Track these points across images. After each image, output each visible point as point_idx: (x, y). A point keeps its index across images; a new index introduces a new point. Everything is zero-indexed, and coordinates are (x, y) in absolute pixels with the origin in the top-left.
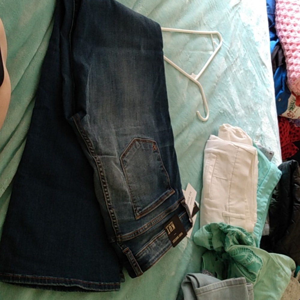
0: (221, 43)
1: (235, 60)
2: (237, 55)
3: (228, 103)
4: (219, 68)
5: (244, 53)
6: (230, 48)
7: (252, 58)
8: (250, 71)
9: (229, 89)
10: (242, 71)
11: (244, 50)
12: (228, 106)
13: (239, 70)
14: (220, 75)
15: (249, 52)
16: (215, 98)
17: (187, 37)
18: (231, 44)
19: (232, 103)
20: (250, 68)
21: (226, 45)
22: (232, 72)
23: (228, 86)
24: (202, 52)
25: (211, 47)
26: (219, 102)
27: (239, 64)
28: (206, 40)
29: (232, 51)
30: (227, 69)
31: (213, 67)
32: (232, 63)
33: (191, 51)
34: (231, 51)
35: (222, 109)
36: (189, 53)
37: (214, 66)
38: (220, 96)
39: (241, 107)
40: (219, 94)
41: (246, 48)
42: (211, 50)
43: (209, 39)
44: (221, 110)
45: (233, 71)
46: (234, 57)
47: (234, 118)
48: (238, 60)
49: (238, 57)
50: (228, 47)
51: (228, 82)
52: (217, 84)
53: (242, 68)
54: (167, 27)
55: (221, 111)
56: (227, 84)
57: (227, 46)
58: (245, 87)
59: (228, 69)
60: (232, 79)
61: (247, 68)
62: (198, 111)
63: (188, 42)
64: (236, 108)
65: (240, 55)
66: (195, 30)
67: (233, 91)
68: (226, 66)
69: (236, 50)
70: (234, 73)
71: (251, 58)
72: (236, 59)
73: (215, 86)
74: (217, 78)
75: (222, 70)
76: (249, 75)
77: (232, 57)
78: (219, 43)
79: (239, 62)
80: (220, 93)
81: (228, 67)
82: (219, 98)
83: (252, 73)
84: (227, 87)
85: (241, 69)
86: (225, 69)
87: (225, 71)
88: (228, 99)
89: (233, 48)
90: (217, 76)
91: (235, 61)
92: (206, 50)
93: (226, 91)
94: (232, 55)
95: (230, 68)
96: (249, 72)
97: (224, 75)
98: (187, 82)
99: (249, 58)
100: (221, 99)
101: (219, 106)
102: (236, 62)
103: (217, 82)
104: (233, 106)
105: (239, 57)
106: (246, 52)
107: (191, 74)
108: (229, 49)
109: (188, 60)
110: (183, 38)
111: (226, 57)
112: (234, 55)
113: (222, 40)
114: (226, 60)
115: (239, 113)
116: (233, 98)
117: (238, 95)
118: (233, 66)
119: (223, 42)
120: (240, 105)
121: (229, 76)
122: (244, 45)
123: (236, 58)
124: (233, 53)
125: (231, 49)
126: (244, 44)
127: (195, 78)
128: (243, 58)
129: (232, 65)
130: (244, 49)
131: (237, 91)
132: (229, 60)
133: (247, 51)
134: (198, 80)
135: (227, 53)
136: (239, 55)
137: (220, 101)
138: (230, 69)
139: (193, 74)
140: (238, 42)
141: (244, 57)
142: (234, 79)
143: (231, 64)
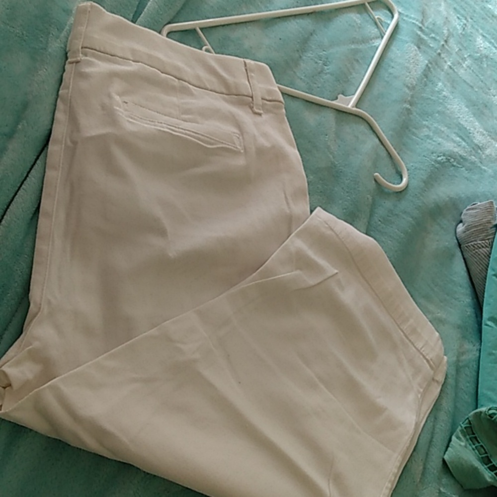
0: (396, 16)
1: (443, 43)
2: (445, 32)
3: (453, 136)
4: (408, 68)
5: (462, 23)
6: (422, 22)
7: (483, 29)
8: (487, 57)
9: (446, 107)
10: (468, 62)
11: (458, 18)
12: (454, 142)
13: (461, 61)
15: (472, 19)
16: (414, 134)
18: (423, 13)
19: (465, 134)
20: (484, 52)
21: (411, 18)
22: (443, 70)
23: (441, 101)
26: (428, 141)
27: (457, 50)
29: (431, 27)
32: (439, 51)
34: (427, 28)
35: (441, 153)
36: (320, 58)
38: (427, 127)
39: (488, 137)
40: (424, 123)
41: (462, 12)
43: (365, 15)
45: (446, 67)
46: (438, 38)
47: (479, 164)
48: (452, 41)
49: (448, 37)
50: (417, 21)
51: (439, 92)
53: (466, 56)
56: (439, 98)
57: (414, 19)
58: (486, 93)
59: (430, 65)
60: (449, 84)
61: (477, 53)
63: (311, 34)
64: (476, 141)
65: (451, 30)
67: (458, 108)
68: (423, 61)
69: (440, 21)
70: (451, 71)
71: (481, 31)
72: (446, 41)
73: (408, 110)
74: (407, 91)
75: (418, 71)
76: (487, 65)
78: (393, 17)
79: (453, 45)
83: (492, 59)
84: (441, 103)
85: (464, 59)
86: (424, 66)
87: (425, 70)
88: (449, 128)
89: (430, 20)
90: (408, 87)
93: (438, 112)
94: (433, 35)
96: (484, 60)
98: (330, 118)
99: (477, 30)
100: (431, 134)
101: (432, 148)
103: (409, 98)
104: (466, 139)
105: (450, 35)
106: (465, 22)
108: (420, 25)
109: (321, 72)
110: (293, 26)
111: (420, 43)
112: (437, 34)
113: (397, 9)
114: (419, 48)
115: (488, 152)
116: (462, 122)
117: (474, 115)
118: (443, 55)
119: (400, 13)
120: (485, 132)
121: (440, 80)
122: (455, 9)
123: (445, 39)
124: (433, 31)
125: (426, 24)
126: (455, 6)
127: (350, 103)
128: (463, 35)
129: (439, 54)
130: (458, 15)
131: (467, 107)
133: (466, 19)
134: (357, 105)
135: (419, 33)
136: (448, 30)
137: (428, 137)
138: (436, 64)
140: (440, 5)
141: (463, 33)
142: (454, 82)
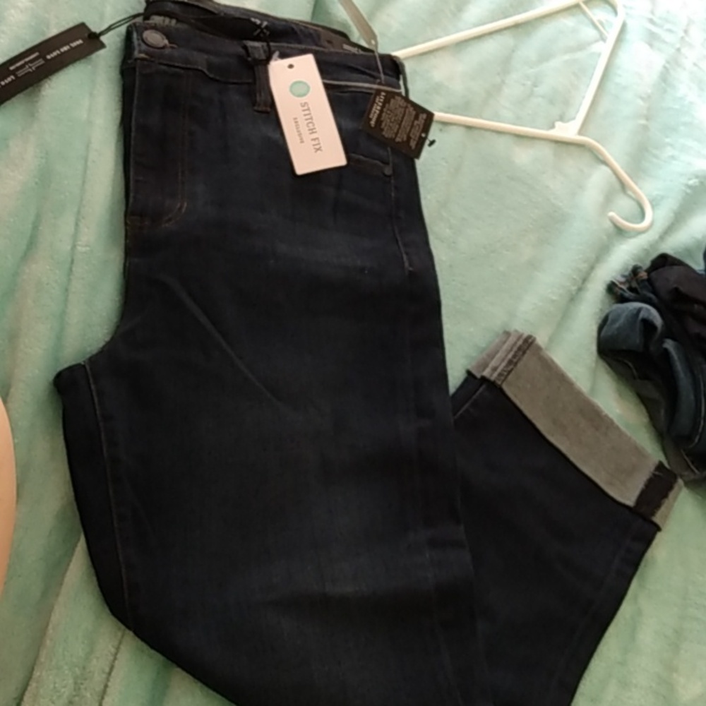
14: (649, 91)
17: (507, 40)
24: (567, 57)
25: (590, 33)
28: (568, 22)
30: (665, 67)
31: (618, 80)
33: (532, 68)
37: (620, 76)
42: (596, 41)
44: (690, 179)
52: (647, 119)
54: (430, 40)
55: (691, 182)
62: (611, 214)
66: (526, 11)
77: (670, 31)
80: (667, 137)
81: (668, 62)
82: (670, 154)
91: (682, 38)
92: (581, 47)
95: (673, 63)
97: (663, 85)
102: (687, 39)
107: (553, 127)
132: (665, 42)
139: (558, 124)
143: (672, 51)
